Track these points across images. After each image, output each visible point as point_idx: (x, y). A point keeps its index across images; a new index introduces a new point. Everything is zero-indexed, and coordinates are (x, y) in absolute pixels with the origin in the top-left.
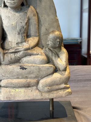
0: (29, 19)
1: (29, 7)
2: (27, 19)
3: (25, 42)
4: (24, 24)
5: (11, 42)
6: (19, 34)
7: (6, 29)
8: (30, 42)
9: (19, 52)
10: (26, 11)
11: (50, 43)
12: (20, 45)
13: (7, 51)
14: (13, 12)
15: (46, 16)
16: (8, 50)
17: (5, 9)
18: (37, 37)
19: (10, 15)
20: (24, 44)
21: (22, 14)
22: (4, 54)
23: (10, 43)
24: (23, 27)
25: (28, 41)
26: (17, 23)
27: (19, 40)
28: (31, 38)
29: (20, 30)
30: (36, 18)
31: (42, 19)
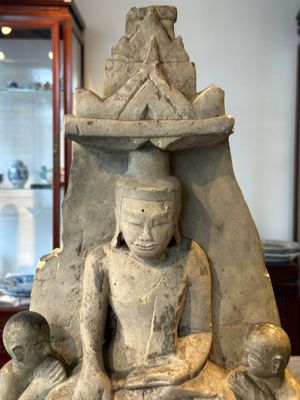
0: (188, 284)
2: (182, 286)
3: (175, 352)
4: (173, 300)
5: (133, 350)
6: (158, 328)
7: (118, 310)
9: (157, 386)
10: (181, 262)
12: (159, 362)
13: (120, 383)
17: (121, 252)
18: (207, 332)
19: (135, 273)
20: (172, 358)
21: (168, 270)
22: (113, 392)
23: (128, 353)
24: (172, 309)
25: (183, 349)
26: (153, 297)
27: (158, 348)
28: (191, 338)
29: (163, 318)
31: (223, 277)
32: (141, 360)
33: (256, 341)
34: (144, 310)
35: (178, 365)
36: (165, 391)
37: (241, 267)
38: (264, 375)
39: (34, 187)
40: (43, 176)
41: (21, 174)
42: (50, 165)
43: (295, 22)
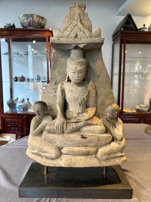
0: (89, 93)
1: (89, 82)
2: (87, 93)
3: (85, 112)
4: (85, 97)
6: (80, 105)
7: (68, 100)
8: (89, 112)
9: (80, 122)
10: (87, 86)
11: (108, 114)
12: (80, 115)
13: (69, 121)
14: (75, 86)
15: (102, 89)
16: (70, 119)
18: (94, 107)
19: (73, 89)
20: (84, 114)
21: (83, 88)
22: (67, 123)
23: (71, 113)
24: (84, 99)
25: (87, 111)
27: (80, 111)
28: (90, 109)
29: (82, 102)
30: (94, 91)
31: (99, 91)
32: (75, 115)
33: (110, 108)
34: (76, 100)
35: (86, 116)
36: (82, 123)
37: (105, 89)
38: (112, 118)
39: (42, 82)
40: (45, 79)
41: (39, 79)
42: (46, 76)
43: (112, 37)
